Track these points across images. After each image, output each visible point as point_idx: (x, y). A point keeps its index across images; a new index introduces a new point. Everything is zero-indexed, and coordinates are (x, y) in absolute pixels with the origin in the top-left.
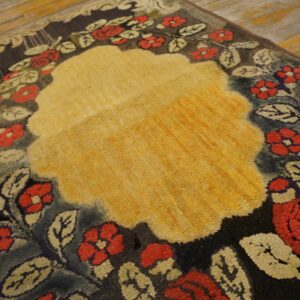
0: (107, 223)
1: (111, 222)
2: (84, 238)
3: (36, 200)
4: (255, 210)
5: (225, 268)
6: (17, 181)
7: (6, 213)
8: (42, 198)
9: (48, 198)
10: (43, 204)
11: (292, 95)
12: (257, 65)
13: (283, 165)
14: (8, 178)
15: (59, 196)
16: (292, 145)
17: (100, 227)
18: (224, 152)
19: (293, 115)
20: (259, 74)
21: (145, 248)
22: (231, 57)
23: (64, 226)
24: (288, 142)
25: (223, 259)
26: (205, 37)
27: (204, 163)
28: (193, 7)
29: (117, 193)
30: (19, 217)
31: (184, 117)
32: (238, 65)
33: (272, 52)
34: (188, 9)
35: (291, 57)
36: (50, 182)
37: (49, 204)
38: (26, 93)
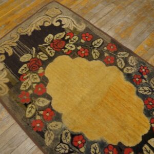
0: (108, 145)
1: (110, 144)
2: (105, 152)
3: (80, 142)
4: (149, 131)
5: (147, 151)
6: (66, 136)
7: (71, 150)
8: (81, 141)
9: (84, 141)
10: (83, 143)
11: (147, 82)
12: (131, 66)
13: (152, 113)
14: (61, 135)
15: (87, 139)
16: (153, 104)
17: (108, 147)
18: (134, 111)
19: (150, 91)
20: (133, 71)
21: (124, 151)
22: (121, 63)
23: (96, 150)
24: (151, 104)
25: (146, 148)
26: (105, 48)
27: (129, 116)
28: (92, 26)
29: (106, 133)
30: (77, 150)
31: (115, 97)
32: (125, 67)
33: (135, 58)
34: (90, 28)
35: (142, 61)
36: (81, 134)
37: (85, 143)
38: (40, 89)
